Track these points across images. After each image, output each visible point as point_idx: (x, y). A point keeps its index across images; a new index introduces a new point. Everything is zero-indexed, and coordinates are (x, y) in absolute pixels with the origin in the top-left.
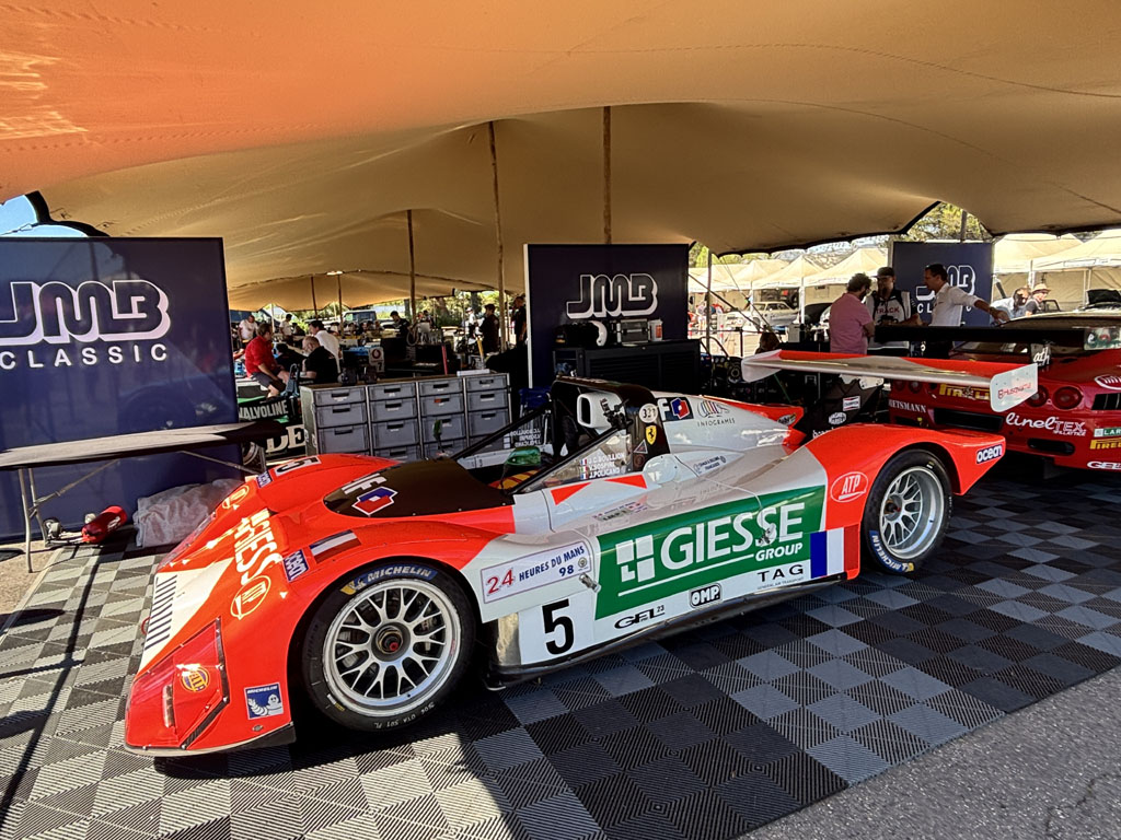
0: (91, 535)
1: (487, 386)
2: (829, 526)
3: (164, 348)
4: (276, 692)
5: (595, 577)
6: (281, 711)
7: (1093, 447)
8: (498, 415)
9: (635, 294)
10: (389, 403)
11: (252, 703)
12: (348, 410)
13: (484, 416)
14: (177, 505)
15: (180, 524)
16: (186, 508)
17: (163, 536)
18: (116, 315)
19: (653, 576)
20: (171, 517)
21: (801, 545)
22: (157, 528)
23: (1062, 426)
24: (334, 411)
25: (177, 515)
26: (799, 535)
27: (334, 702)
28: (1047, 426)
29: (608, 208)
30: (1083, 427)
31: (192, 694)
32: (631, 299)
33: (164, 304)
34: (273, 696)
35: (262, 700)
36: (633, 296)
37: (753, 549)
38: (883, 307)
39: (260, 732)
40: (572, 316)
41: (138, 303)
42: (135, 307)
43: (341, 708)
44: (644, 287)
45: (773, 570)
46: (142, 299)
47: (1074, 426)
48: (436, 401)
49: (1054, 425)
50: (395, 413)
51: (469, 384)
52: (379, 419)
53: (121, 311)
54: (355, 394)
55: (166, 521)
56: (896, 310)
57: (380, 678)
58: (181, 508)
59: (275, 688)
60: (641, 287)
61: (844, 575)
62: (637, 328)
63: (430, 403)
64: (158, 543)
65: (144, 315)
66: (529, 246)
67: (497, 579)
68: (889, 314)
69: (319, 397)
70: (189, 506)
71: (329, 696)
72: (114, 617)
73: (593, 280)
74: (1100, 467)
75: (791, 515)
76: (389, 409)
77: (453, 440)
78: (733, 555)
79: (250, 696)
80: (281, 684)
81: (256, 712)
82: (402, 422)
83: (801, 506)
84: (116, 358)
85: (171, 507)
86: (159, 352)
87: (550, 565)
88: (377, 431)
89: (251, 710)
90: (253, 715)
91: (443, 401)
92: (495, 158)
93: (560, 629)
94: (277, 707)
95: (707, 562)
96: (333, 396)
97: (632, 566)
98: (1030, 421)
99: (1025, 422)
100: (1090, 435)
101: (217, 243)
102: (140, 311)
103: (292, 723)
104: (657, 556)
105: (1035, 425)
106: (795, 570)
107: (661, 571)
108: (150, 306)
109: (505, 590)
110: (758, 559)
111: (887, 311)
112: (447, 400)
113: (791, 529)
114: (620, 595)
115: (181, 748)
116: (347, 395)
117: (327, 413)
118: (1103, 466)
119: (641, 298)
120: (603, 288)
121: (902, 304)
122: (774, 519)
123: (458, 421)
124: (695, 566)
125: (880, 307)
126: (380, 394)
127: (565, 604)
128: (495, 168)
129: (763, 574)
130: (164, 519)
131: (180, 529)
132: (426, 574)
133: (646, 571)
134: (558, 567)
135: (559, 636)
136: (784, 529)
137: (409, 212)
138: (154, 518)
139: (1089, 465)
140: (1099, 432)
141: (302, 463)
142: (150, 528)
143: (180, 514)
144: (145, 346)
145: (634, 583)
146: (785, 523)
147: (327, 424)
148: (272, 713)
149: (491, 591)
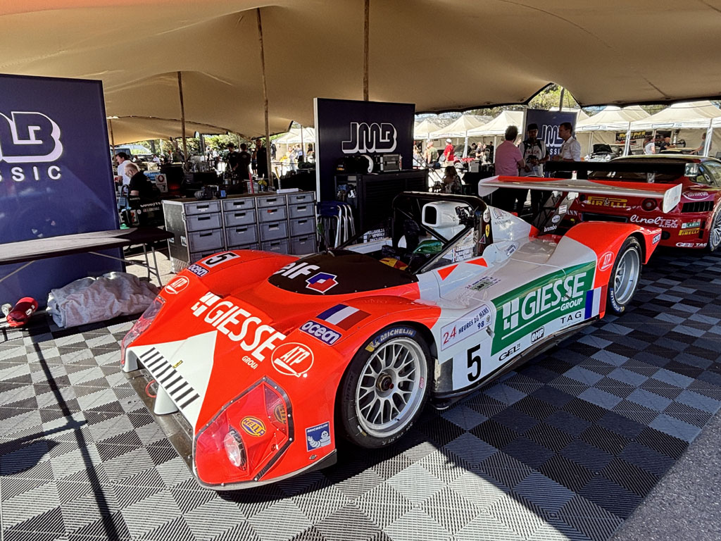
0: (17, 321)
1: (302, 200)
2: (595, 287)
3: (58, 169)
4: (326, 429)
5: (493, 329)
6: (329, 442)
7: (680, 234)
8: (308, 222)
9: (384, 138)
10: (237, 212)
11: (310, 439)
12: (208, 218)
13: (300, 222)
14: (89, 293)
15: (95, 308)
16: (97, 296)
17: (81, 318)
18: (16, 141)
19: (517, 325)
20: (86, 303)
21: (582, 299)
22: (76, 312)
23: (664, 222)
24: (200, 219)
25: (90, 300)
26: (581, 293)
27: (361, 431)
28: (655, 222)
29: (366, 75)
30: (676, 223)
31: (257, 438)
32: (381, 141)
33: (56, 133)
34: (325, 432)
35: (317, 436)
36: (382, 139)
37: (561, 303)
38: (530, 150)
39: (315, 460)
40: (345, 151)
41: (35, 132)
42: (32, 135)
43: (365, 434)
44: (389, 132)
45: (567, 316)
46: (38, 128)
47: (671, 222)
48: (269, 211)
49: (660, 222)
50: (241, 220)
51: (290, 198)
52: (231, 224)
53: (20, 138)
54: (213, 206)
55: (82, 306)
56: (538, 152)
57: (381, 410)
58: (93, 297)
59: (327, 425)
60: (388, 133)
61: (598, 316)
62: (392, 161)
63: (265, 212)
64: (77, 323)
65: (40, 142)
66: (318, 99)
67: (448, 333)
68: (534, 155)
69: (188, 209)
70: (99, 294)
71: (359, 427)
72: (86, 384)
73: (358, 126)
74: (682, 246)
75: (580, 280)
76: (237, 218)
77: (281, 239)
78: (552, 308)
79: (309, 434)
80: (329, 423)
81: (312, 445)
82: (246, 227)
83: (585, 274)
84: (18, 177)
85: (85, 296)
86: (55, 173)
87: (474, 321)
88: (230, 233)
89: (309, 444)
90: (310, 448)
91: (273, 211)
92: (261, 35)
93: (475, 364)
94: (327, 440)
95: (541, 313)
96: (198, 207)
97: (509, 319)
98: (646, 220)
99: (642, 220)
100: (679, 228)
101: (98, 85)
102: (37, 138)
103: (336, 450)
104: (520, 312)
105: (649, 222)
106: (578, 316)
107: (521, 321)
108: (45, 134)
109: (452, 341)
110: (562, 310)
111: (532, 153)
112: (276, 210)
113: (579, 290)
114: (503, 338)
115: (254, 481)
116: (207, 206)
117: (194, 220)
118: (683, 245)
119: (387, 140)
120: (365, 132)
121: (541, 148)
122: (571, 283)
123: (283, 226)
124: (536, 316)
125: (528, 150)
126: (231, 206)
127: (478, 347)
128: (262, 42)
129: (563, 319)
130: (80, 305)
131: (95, 312)
132: (411, 333)
133: (515, 321)
134: (477, 323)
135: (473, 370)
136: (575, 289)
137: (179, 73)
138: (73, 305)
139: (677, 245)
140: (684, 226)
141: (224, 258)
142: (70, 312)
143: (93, 300)
144: (43, 167)
145: (509, 330)
146: (577, 285)
147: (195, 228)
148: (323, 445)
149: (445, 342)
